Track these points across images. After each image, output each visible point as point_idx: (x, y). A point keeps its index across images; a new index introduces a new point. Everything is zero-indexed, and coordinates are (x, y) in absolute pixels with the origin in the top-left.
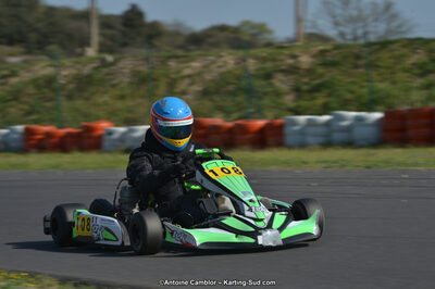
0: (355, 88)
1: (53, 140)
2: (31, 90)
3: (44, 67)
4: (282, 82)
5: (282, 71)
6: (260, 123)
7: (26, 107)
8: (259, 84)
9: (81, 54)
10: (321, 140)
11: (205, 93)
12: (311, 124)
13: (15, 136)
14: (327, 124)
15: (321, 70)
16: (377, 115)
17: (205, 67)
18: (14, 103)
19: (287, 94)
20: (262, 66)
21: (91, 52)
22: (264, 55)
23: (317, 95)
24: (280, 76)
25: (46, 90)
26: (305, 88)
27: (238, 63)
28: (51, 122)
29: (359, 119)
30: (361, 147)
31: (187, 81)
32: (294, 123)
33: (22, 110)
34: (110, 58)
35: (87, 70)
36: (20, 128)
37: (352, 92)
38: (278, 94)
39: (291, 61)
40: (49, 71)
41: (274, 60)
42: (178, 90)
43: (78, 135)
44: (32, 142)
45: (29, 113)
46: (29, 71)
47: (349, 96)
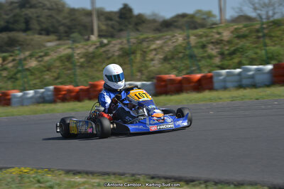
0: (258, 51)
1: (73, 94)
2: (58, 64)
3: (64, 49)
4: (212, 49)
5: (212, 43)
6: (199, 76)
7: (55, 74)
8: (197, 52)
9: (88, 39)
10: (236, 84)
11: (166, 59)
12: (229, 74)
13: (49, 93)
14: (239, 74)
15: (236, 41)
16: (270, 67)
17: (165, 43)
18: (48, 72)
19: (216, 57)
20: (200, 40)
21: (94, 38)
22: (201, 33)
23: (234, 56)
24: (211, 46)
25: (67, 63)
26: (226, 52)
27: (184, 40)
28: (71, 83)
29: (258, 70)
30: (260, 87)
31: (154, 53)
32: (220, 75)
33: (53, 76)
34: (105, 41)
35: (91, 49)
36: (51, 87)
37: (256, 53)
38: (210, 57)
39: (218, 36)
40: (69, 51)
41: (207, 36)
42: (148, 59)
43: (87, 91)
44: (60, 96)
45: (57, 79)
46: (55, 52)
47: (254, 56)
